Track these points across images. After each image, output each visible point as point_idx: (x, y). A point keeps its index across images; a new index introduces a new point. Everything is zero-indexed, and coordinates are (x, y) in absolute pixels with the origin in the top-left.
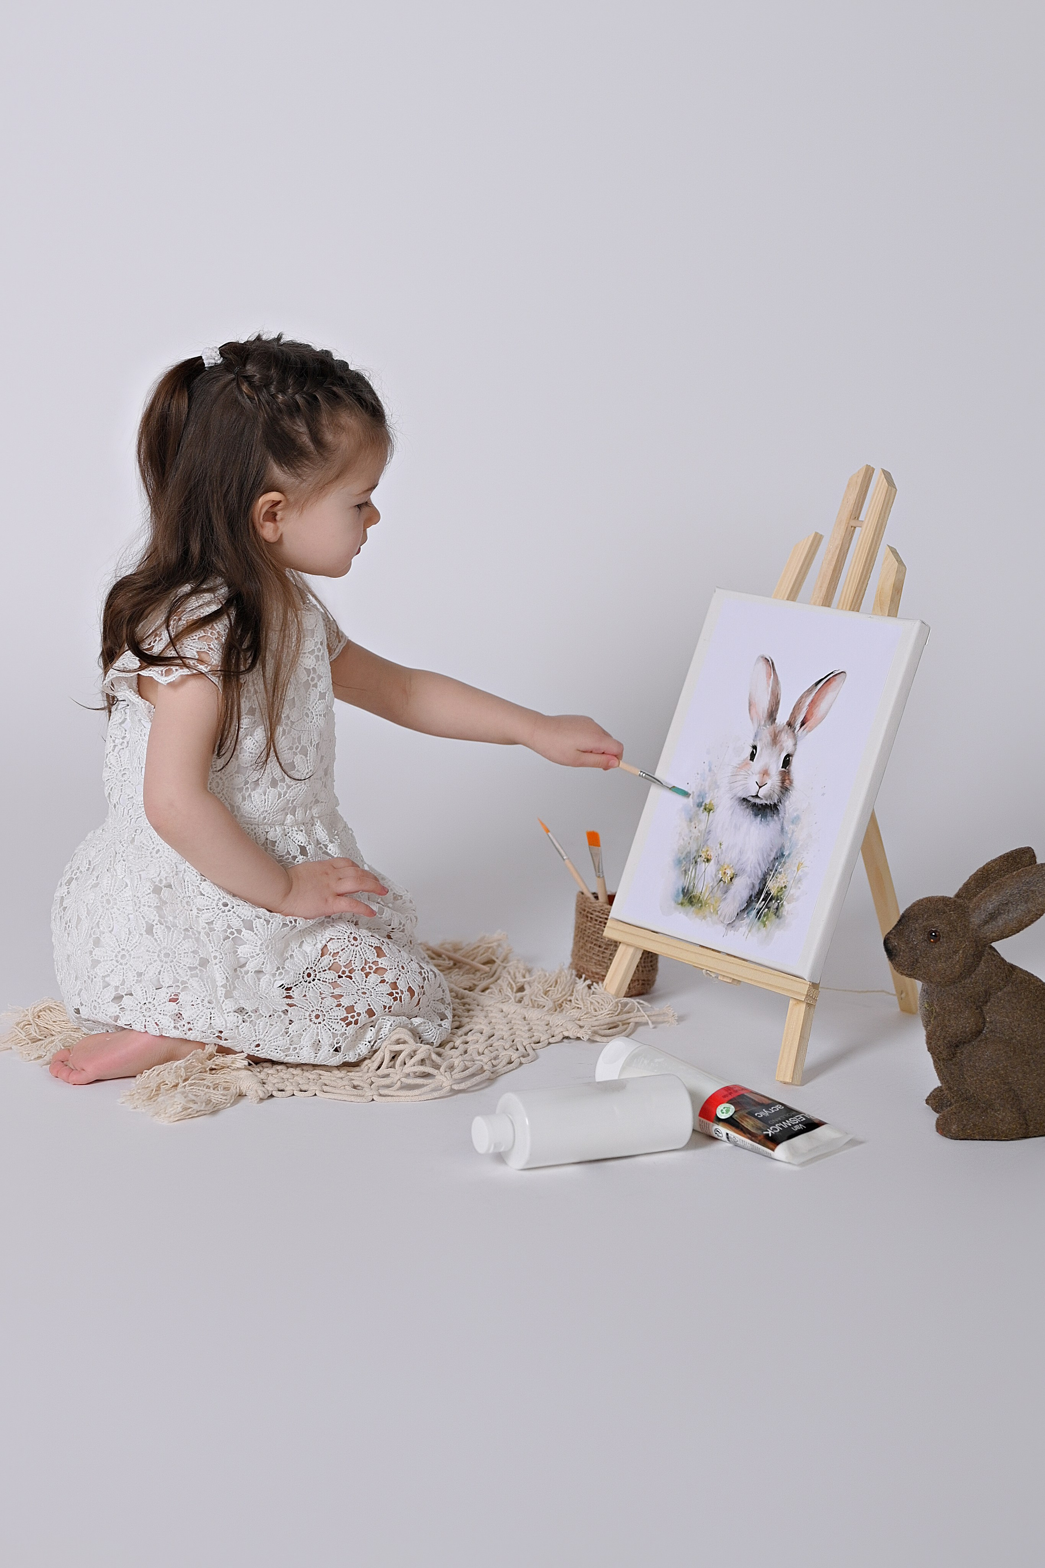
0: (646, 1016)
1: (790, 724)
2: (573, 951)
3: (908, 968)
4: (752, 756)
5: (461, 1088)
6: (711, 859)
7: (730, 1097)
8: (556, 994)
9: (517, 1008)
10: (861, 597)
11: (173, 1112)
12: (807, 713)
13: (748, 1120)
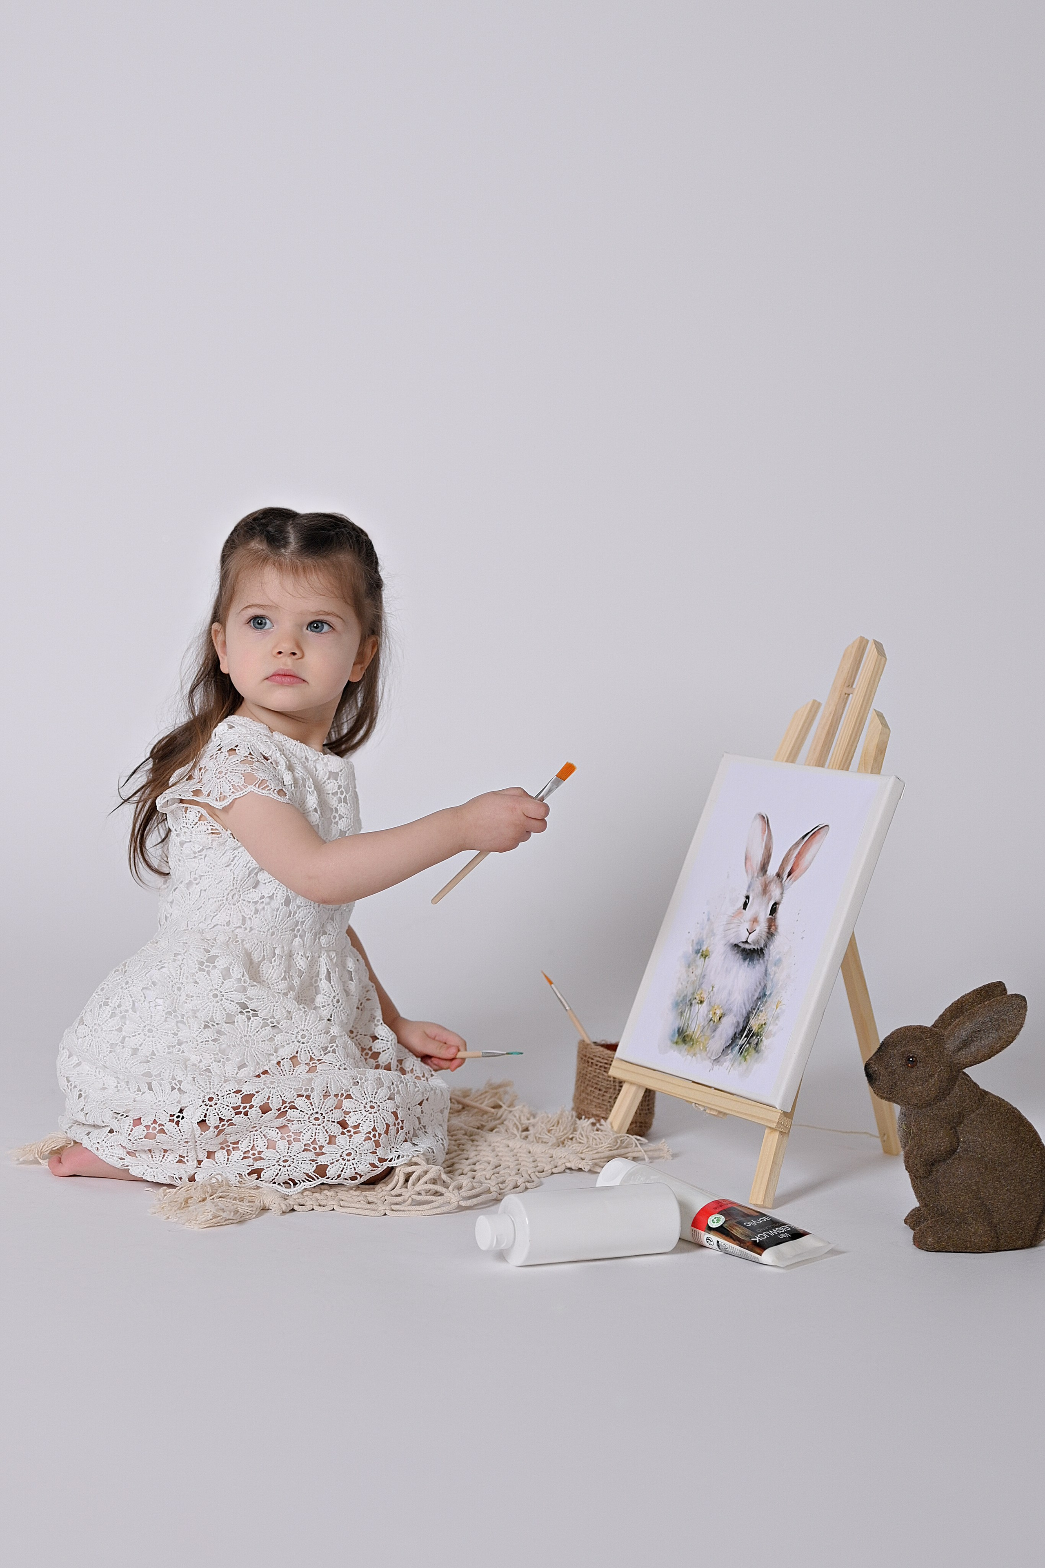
0: (643, 1151)
1: (778, 875)
2: (575, 1096)
3: (887, 1092)
4: (745, 905)
5: (468, 1205)
6: (704, 1001)
7: (720, 1209)
8: (559, 1132)
9: (524, 1143)
10: (850, 758)
11: (203, 1219)
12: (794, 863)
13: (737, 1228)
